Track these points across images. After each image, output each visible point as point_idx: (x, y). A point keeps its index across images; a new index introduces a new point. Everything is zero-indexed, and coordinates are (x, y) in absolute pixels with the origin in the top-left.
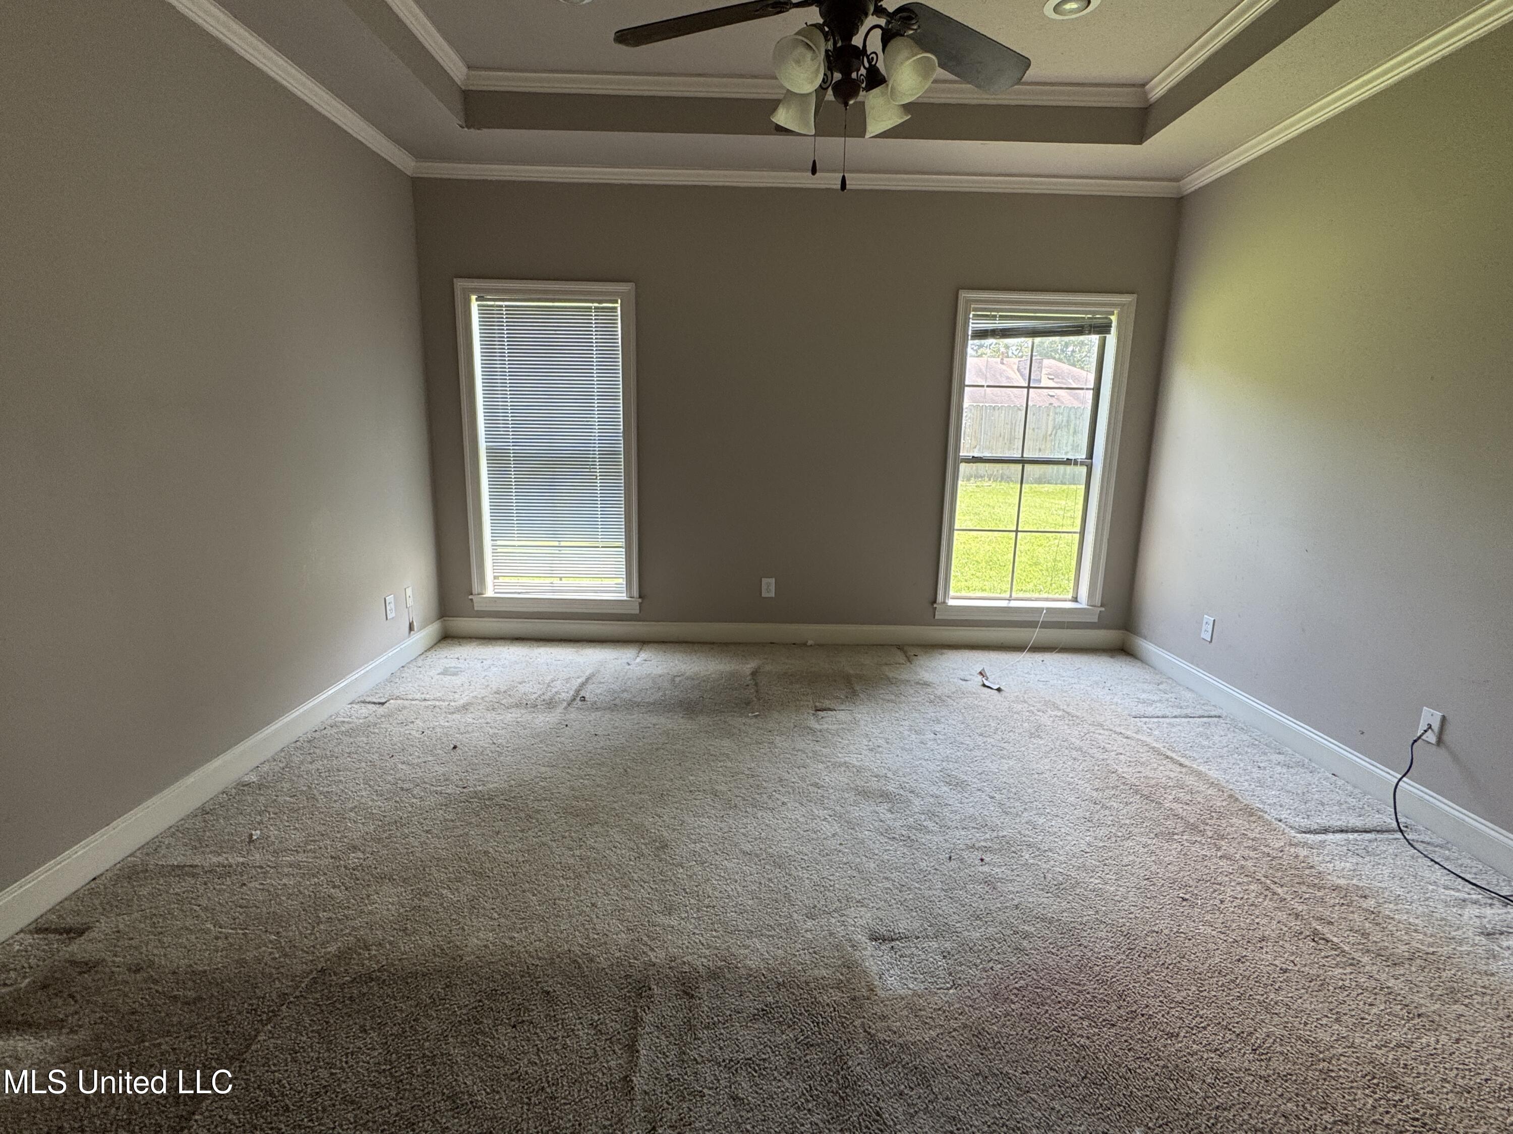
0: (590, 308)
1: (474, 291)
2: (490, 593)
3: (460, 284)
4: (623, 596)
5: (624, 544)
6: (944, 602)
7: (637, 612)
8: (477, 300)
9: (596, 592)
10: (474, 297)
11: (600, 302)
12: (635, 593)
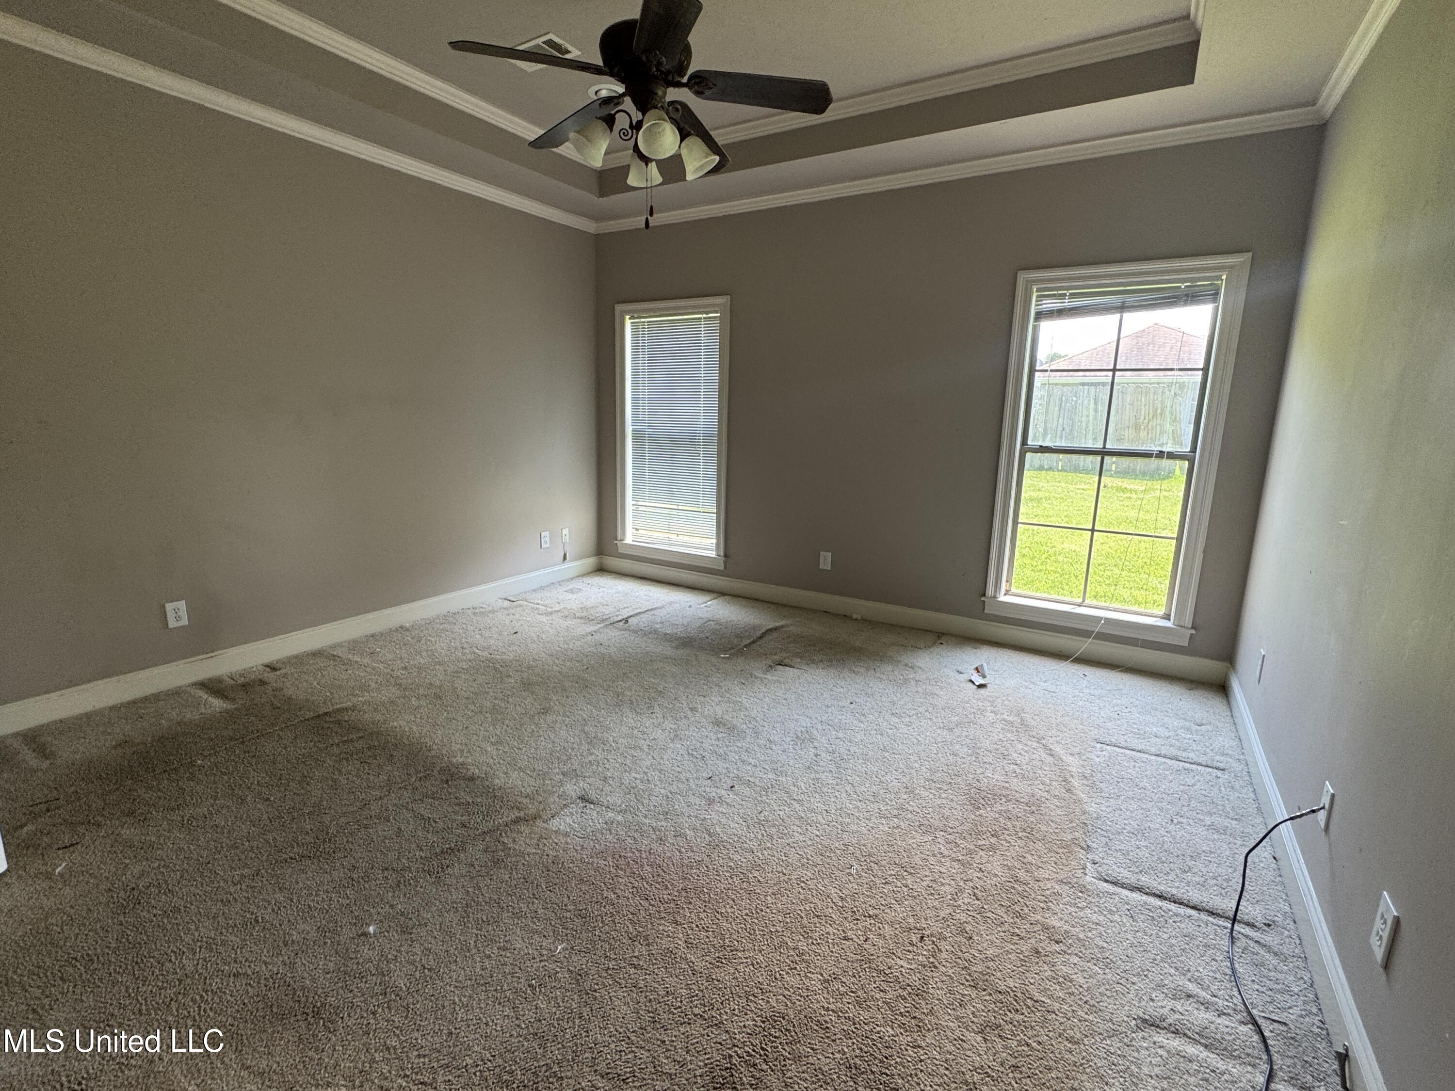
0: (701, 318)
1: (628, 312)
2: (629, 539)
3: (618, 308)
4: (713, 554)
5: (715, 511)
6: (995, 597)
7: (722, 568)
8: (630, 319)
9: (694, 548)
10: (628, 317)
11: (707, 313)
12: (722, 554)
